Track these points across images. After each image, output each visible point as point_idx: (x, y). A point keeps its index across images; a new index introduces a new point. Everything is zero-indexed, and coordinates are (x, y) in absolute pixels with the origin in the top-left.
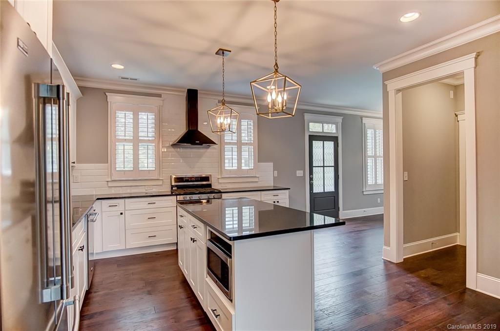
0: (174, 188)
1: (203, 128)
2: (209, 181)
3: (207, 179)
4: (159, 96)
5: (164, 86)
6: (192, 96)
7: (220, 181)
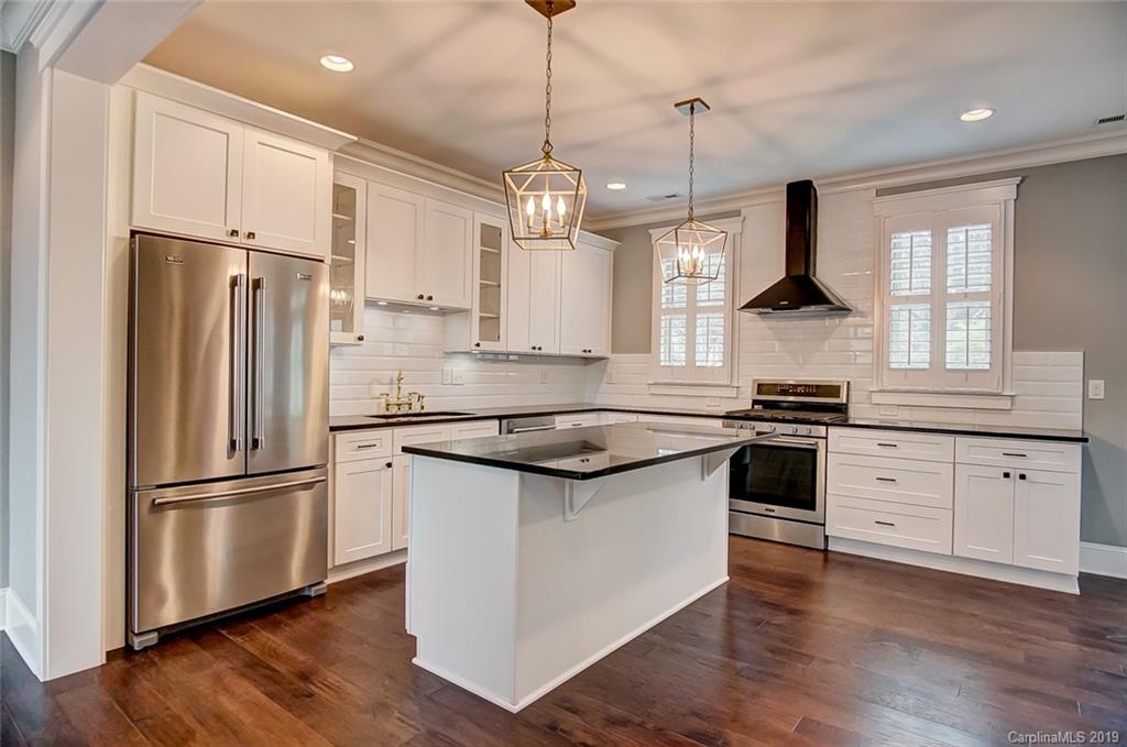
0: (756, 407)
1: (828, 272)
2: (839, 397)
3: (833, 390)
4: (737, 213)
5: (732, 192)
6: (801, 200)
7: (876, 398)
